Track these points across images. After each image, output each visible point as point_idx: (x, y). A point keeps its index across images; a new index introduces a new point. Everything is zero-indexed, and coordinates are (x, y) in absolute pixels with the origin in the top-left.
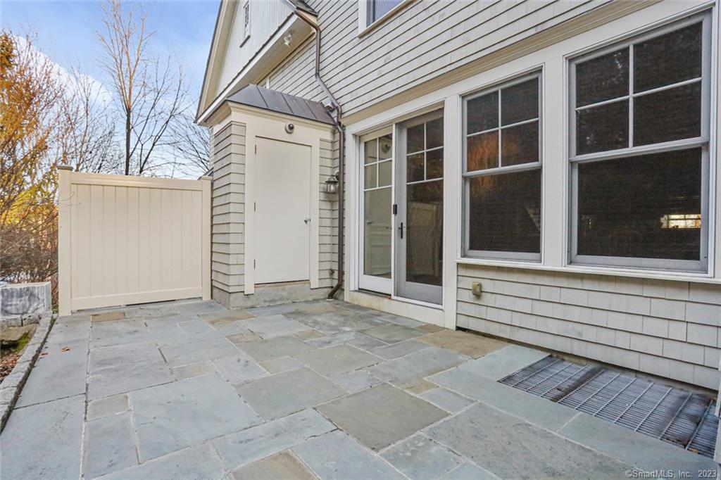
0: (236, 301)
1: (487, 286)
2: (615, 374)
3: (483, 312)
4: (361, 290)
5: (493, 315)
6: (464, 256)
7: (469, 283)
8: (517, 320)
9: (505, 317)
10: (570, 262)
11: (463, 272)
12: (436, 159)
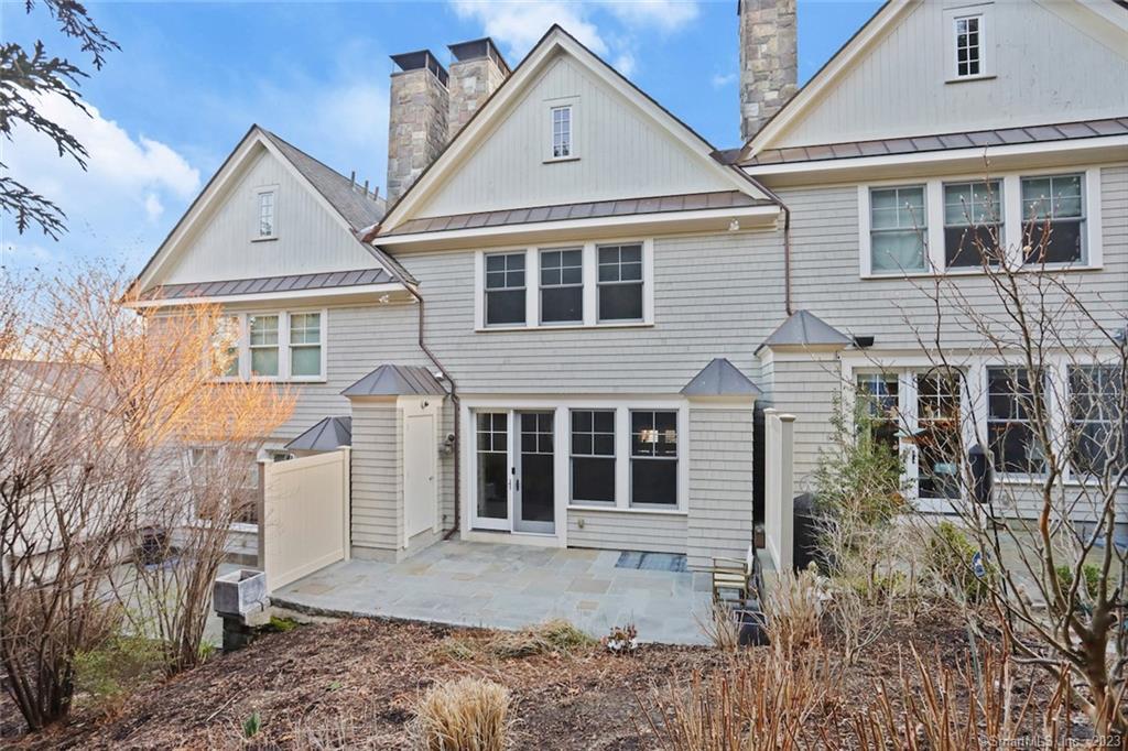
0: (400, 556)
1: (587, 521)
2: (651, 555)
3: (583, 535)
4: (474, 530)
5: (591, 536)
6: (571, 503)
7: (576, 520)
8: (605, 537)
9: (598, 537)
10: (630, 506)
11: (570, 513)
12: (548, 444)
